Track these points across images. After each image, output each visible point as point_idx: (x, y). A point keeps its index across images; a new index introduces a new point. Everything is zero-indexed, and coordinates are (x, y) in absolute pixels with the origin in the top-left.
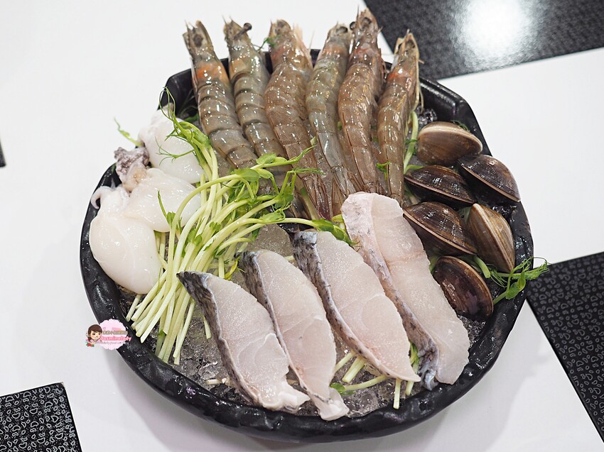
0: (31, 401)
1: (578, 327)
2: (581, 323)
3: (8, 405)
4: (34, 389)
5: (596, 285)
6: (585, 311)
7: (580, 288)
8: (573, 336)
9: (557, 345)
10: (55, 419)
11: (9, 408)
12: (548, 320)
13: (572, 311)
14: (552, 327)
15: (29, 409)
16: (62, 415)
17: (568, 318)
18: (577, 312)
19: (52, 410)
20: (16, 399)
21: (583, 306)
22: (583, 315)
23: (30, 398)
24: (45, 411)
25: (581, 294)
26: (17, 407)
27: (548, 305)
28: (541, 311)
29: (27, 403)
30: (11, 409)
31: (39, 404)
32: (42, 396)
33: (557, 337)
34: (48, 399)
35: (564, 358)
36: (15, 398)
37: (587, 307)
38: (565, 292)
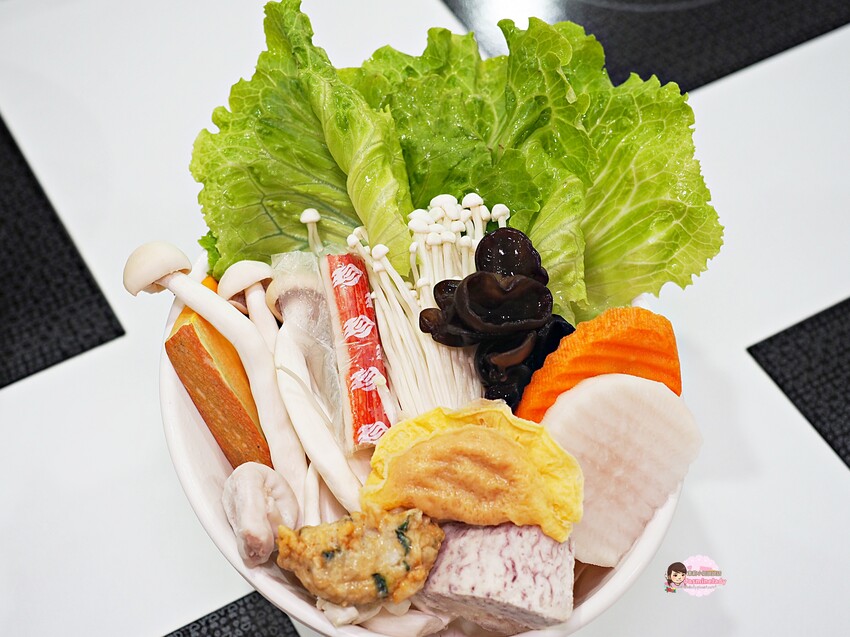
0: (240, 615)
1: (835, 398)
2: (838, 393)
3: (214, 625)
4: (239, 600)
5: (842, 344)
6: (837, 377)
7: (826, 351)
8: (833, 410)
9: (818, 424)
10: (274, 630)
11: (216, 629)
12: (800, 396)
13: (824, 379)
14: (805, 403)
15: (240, 625)
16: (280, 624)
17: (821, 389)
18: (830, 381)
19: (267, 621)
20: (221, 617)
21: (834, 370)
22: (837, 382)
23: (237, 611)
24: (260, 624)
25: (828, 357)
26: (225, 626)
27: (795, 378)
28: (789, 386)
29: (235, 618)
30: (219, 629)
31: (250, 616)
32: (249, 606)
33: (816, 415)
34: (259, 609)
35: (830, 437)
36: (219, 615)
37: (839, 371)
38: (810, 359)
